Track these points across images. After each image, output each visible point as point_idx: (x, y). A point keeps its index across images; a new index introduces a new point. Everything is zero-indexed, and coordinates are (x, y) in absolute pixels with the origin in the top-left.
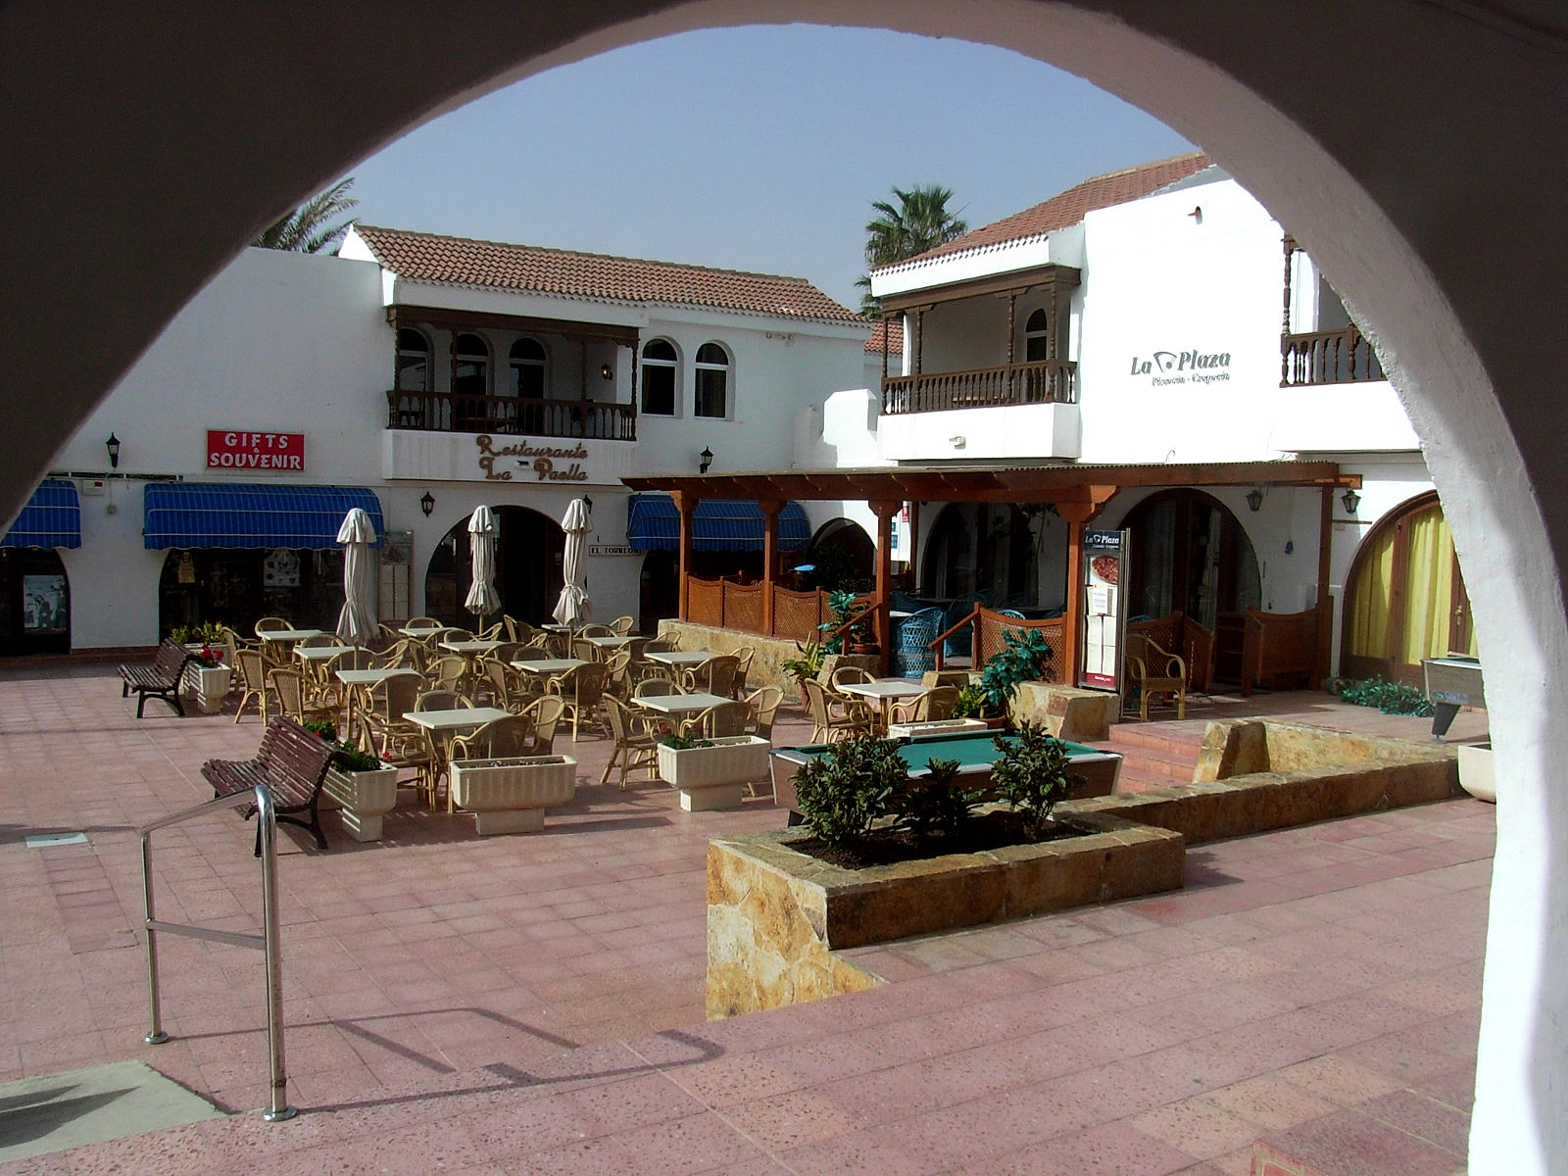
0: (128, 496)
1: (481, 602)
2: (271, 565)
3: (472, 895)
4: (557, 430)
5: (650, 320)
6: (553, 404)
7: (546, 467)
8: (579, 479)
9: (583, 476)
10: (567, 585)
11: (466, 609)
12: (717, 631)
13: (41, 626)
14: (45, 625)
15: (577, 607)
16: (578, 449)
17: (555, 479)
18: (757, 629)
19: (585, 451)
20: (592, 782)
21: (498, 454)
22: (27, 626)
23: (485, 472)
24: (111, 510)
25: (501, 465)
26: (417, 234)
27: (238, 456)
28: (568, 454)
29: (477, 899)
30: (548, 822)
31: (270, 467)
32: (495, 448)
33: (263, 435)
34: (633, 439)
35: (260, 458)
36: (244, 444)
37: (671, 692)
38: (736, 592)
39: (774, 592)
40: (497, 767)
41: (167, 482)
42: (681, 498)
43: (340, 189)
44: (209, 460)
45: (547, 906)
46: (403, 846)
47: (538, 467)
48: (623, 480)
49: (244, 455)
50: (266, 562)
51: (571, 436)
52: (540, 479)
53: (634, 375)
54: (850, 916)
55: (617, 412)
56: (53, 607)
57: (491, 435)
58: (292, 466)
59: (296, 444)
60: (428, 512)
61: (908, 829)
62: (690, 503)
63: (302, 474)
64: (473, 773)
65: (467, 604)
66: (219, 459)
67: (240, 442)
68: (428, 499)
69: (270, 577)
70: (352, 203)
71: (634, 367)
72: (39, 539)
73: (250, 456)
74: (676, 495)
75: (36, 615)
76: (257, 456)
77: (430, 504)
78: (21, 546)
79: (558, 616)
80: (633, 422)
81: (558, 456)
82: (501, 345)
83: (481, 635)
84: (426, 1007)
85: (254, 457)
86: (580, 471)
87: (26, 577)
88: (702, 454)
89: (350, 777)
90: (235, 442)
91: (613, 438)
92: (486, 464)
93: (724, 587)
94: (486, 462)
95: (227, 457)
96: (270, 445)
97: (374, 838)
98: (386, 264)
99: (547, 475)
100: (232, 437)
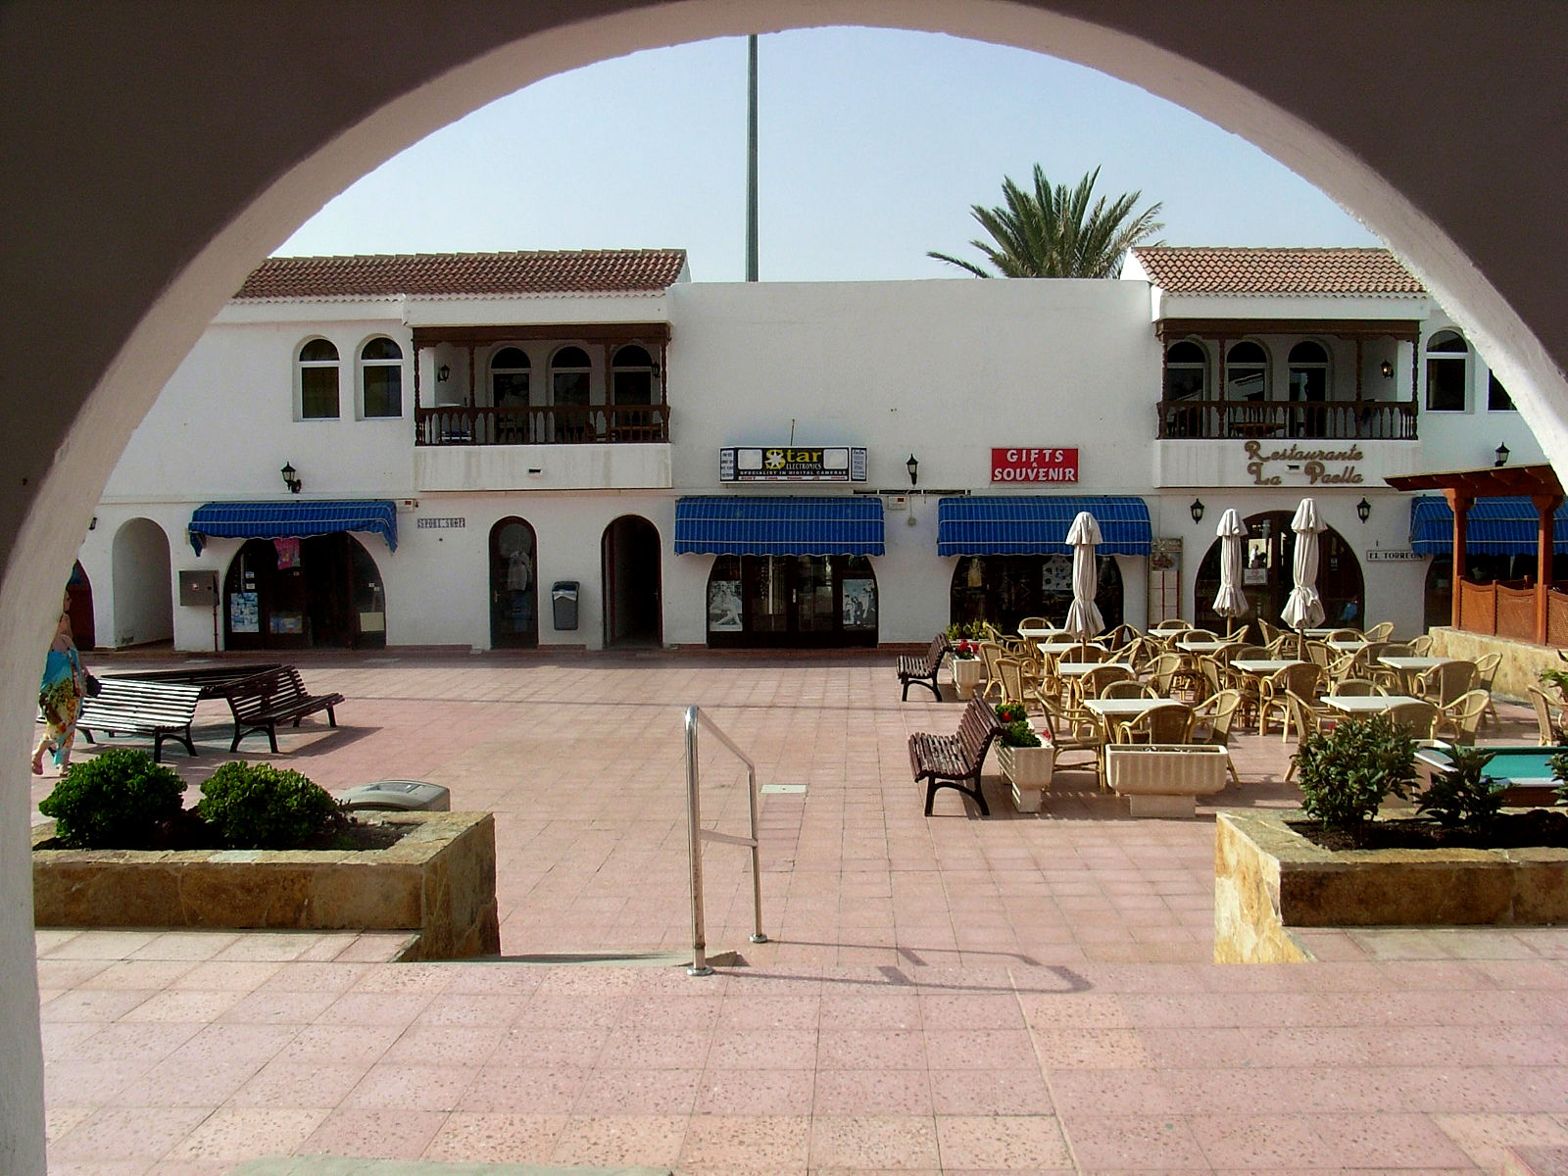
0: (925, 509)
1: (1227, 605)
2: (1049, 570)
3: (1087, 865)
4: (1340, 433)
5: (1432, 311)
6: (1335, 405)
7: (1318, 470)
8: (1354, 482)
9: (1359, 478)
10: (1296, 586)
11: (1214, 611)
12: (1486, 639)
13: (855, 623)
14: (858, 623)
15: (1306, 608)
16: (1352, 450)
17: (1326, 482)
18: (1528, 637)
19: (1360, 453)
20: (1275, 780)
21: (1267, 459)
22: (845, 622)
23: (1253, 478)
24: (912, 522)
25: (1270, 470)
26: (1193, 249)
27: (1018, 470)
28: (1342, 456)
29: (1089, 869)
30: (1200, 810)
31: (1047, 480)
32: (1263, 453)
33: (1041, 450)
34: (1415, 437)
35: (1038, 472)
36: (1024, 459)
37: (1371, 693)
38: (1509, 597)
39: (1548, 596)
40: (1150, 752)
41: (958, 496)
42: (1454, 496)
43: (1149, 215)
44: (994, 475)
45: (1150, 882)
46: (1055, 819)
47: (1310, 470)
48: (1388, 481)
49: (1024, 470)
50: (1044, 569)
51: (1345, 438)
52: (1312, 483)
53: (1415, 370)
54: (1308, 893)
55: (1397, 409)
56: (865, 607)
57: (1260, 441)
58: (1067, 479)
59: (1071, 457)
60: (1197, 519)
61: (1439, 823)
62: (1464, 503)
63: (1078, 485)
64: (1126, 756)
65: (1215, 607)
66: (1002, 473)
67: (1020, 458)
68: (1197, 506)
69: (1048, 582)
70: (1159, 226)
71: (1416, 362)
72: (852, 548)
73: (1029, 471)
74: (1449, 494)
75: (852, 613)
76: (1035, 470)
77: (1199, 511)
78: (837, 554)
79: (1286, 617)
80: (1415, 420)
81: (1330, 459)
82: (1279, 349)
83: (1228, 637)
84: (980, 948)
85: (1032, 471)
86: (1355, 473)
87: (845, 581)
88: (1497, 451)
89: (1009, 750)
90: (1015, 457)
91: (1392, 438)
92: (1255, 469)
93: (1497, 592)
94: (1254, 468)
95: (1009, 472)
96: (1047, 460)
97: (1033, 810)
98: (1157, 281)
99: (1319, 479)
100: (1013, 454)
